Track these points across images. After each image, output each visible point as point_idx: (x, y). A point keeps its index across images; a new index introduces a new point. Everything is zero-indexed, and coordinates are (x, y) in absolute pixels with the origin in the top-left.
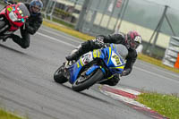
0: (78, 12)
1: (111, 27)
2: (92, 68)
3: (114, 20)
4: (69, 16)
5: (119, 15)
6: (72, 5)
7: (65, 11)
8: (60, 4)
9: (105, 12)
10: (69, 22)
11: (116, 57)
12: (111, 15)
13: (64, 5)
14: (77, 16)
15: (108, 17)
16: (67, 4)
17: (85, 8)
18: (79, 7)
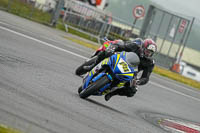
1: (172, 55)
3: (176, 47)
5: (182, 41)
6: (130, 29)
8: (116, 28)
9: (166, 38)
11: (123, 64)
13: (120, 29)
15: (169, 43)
17: (143, 32)
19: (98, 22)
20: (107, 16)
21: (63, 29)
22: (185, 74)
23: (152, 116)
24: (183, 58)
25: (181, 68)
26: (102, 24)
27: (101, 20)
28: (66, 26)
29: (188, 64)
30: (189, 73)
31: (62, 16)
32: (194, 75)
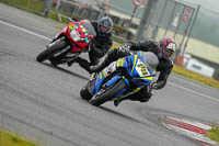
0: (135, 27)
2: (115, 78)
3: (179, 38)
4: (124, 31)
5: (186, 31)
6: (129, 18)
7: (120, 26)
9: (168, 27)
10: (124, 39)
12: (176, 31)
13: (118, 18)
14: (134, 31)
16: (122, 16)
17: (144, 22)
18: (136, 21)
19: (95, 11)
20: (104, 5)
21: (56, 19)
22: (189, 67)
23: (153, 113)
24: (187, 50)
25: (185, 60)
26: (98, 13)
27: (97, 9)
28: (60, 15)
29: (193, 57)
30: (194, 66)
31: (54, 5)
32: (199, 68)
